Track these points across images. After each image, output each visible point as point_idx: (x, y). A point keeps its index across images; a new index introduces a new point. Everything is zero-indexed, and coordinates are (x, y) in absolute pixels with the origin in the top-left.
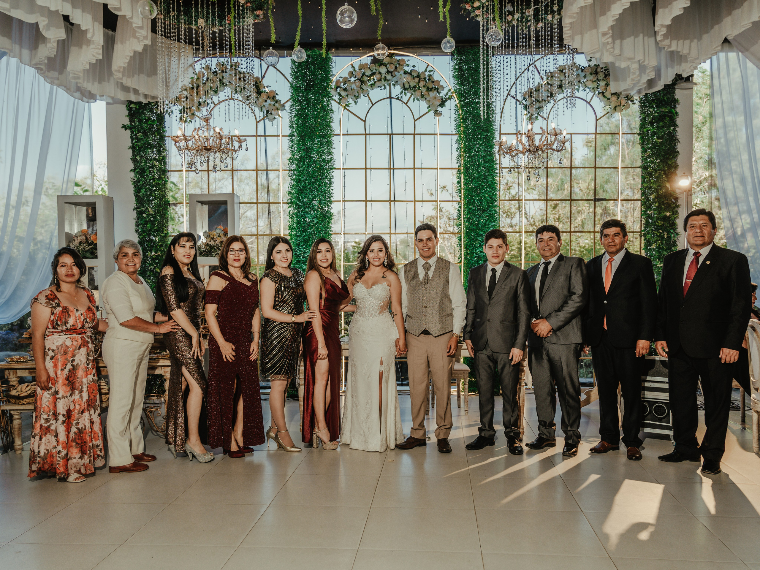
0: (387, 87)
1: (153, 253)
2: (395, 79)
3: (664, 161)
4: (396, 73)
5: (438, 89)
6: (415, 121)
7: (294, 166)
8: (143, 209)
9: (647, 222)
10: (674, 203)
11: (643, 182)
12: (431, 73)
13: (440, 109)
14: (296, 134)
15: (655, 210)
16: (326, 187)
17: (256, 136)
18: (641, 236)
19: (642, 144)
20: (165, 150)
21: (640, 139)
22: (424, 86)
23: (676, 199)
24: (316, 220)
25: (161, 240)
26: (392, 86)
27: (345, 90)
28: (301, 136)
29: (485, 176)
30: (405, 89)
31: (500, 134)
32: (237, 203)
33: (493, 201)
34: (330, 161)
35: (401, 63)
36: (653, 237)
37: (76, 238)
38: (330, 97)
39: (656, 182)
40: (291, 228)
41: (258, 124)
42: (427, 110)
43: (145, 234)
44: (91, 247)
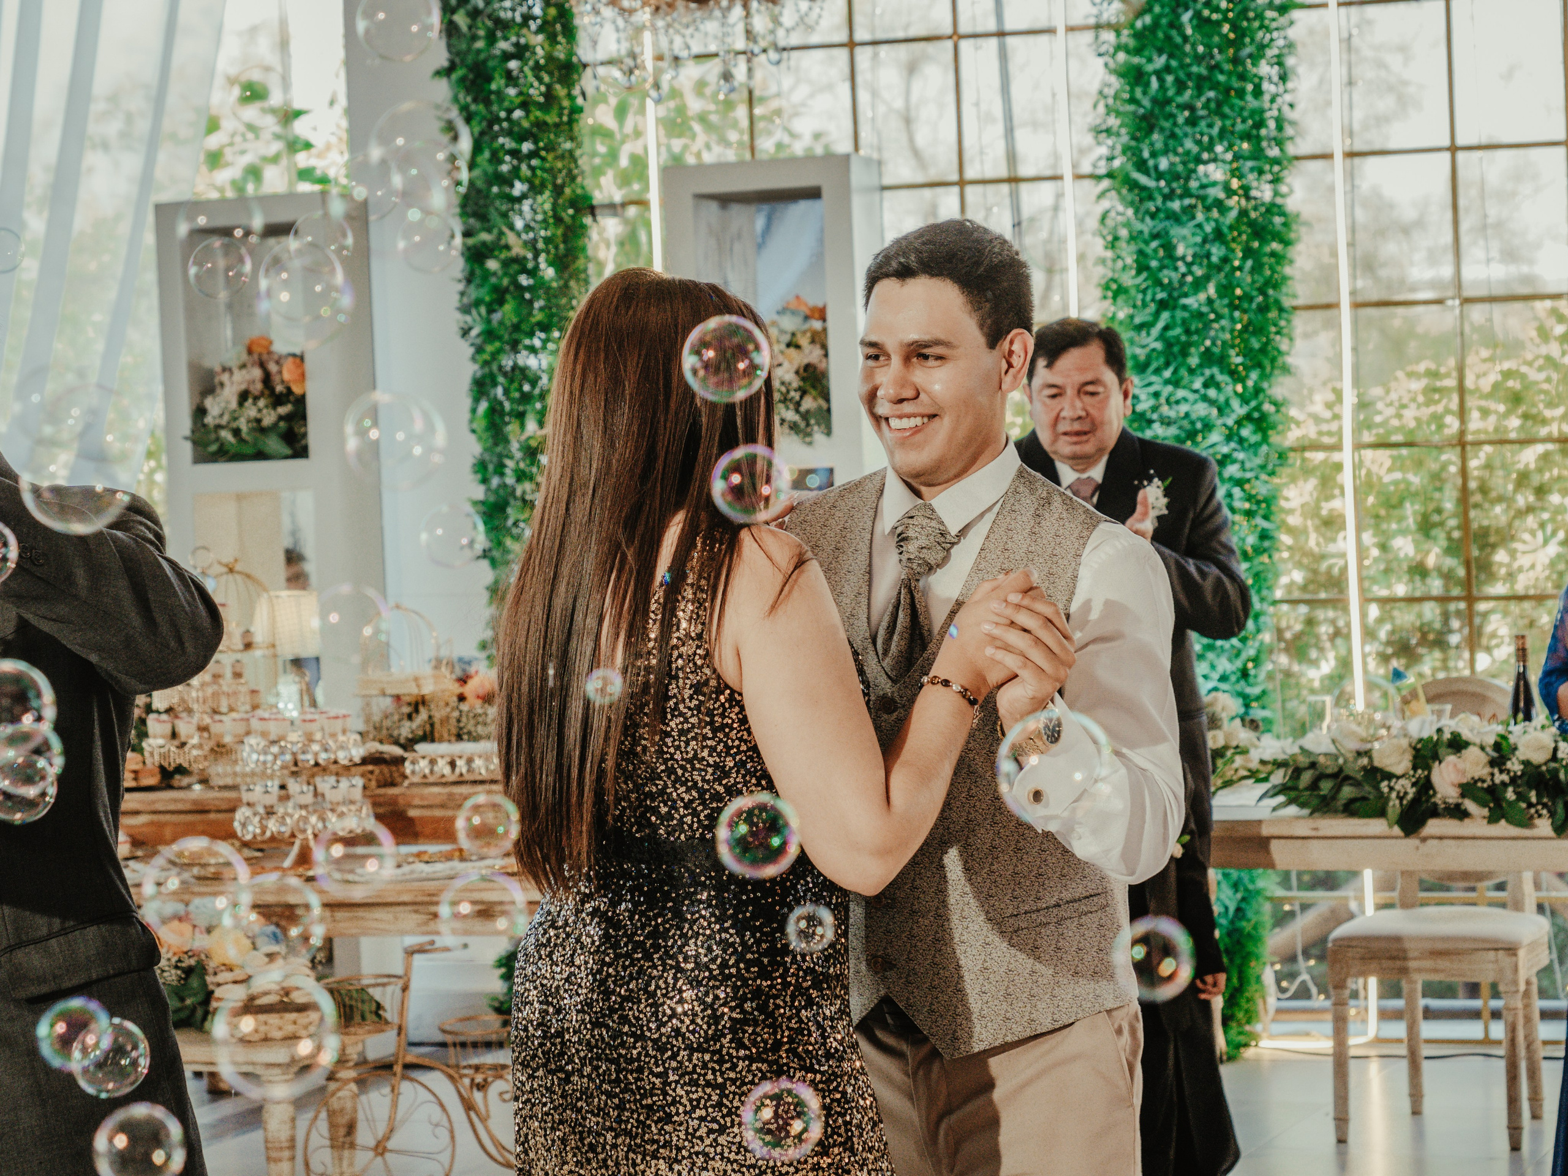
1: (532, 426)
8: (484, 236)
16: (1258, 92)
24: (1217, 252)
32: (869, 190)
37: (225, 377)
40: (1112, 288)
43: (497, 344)
44: (283, 410)
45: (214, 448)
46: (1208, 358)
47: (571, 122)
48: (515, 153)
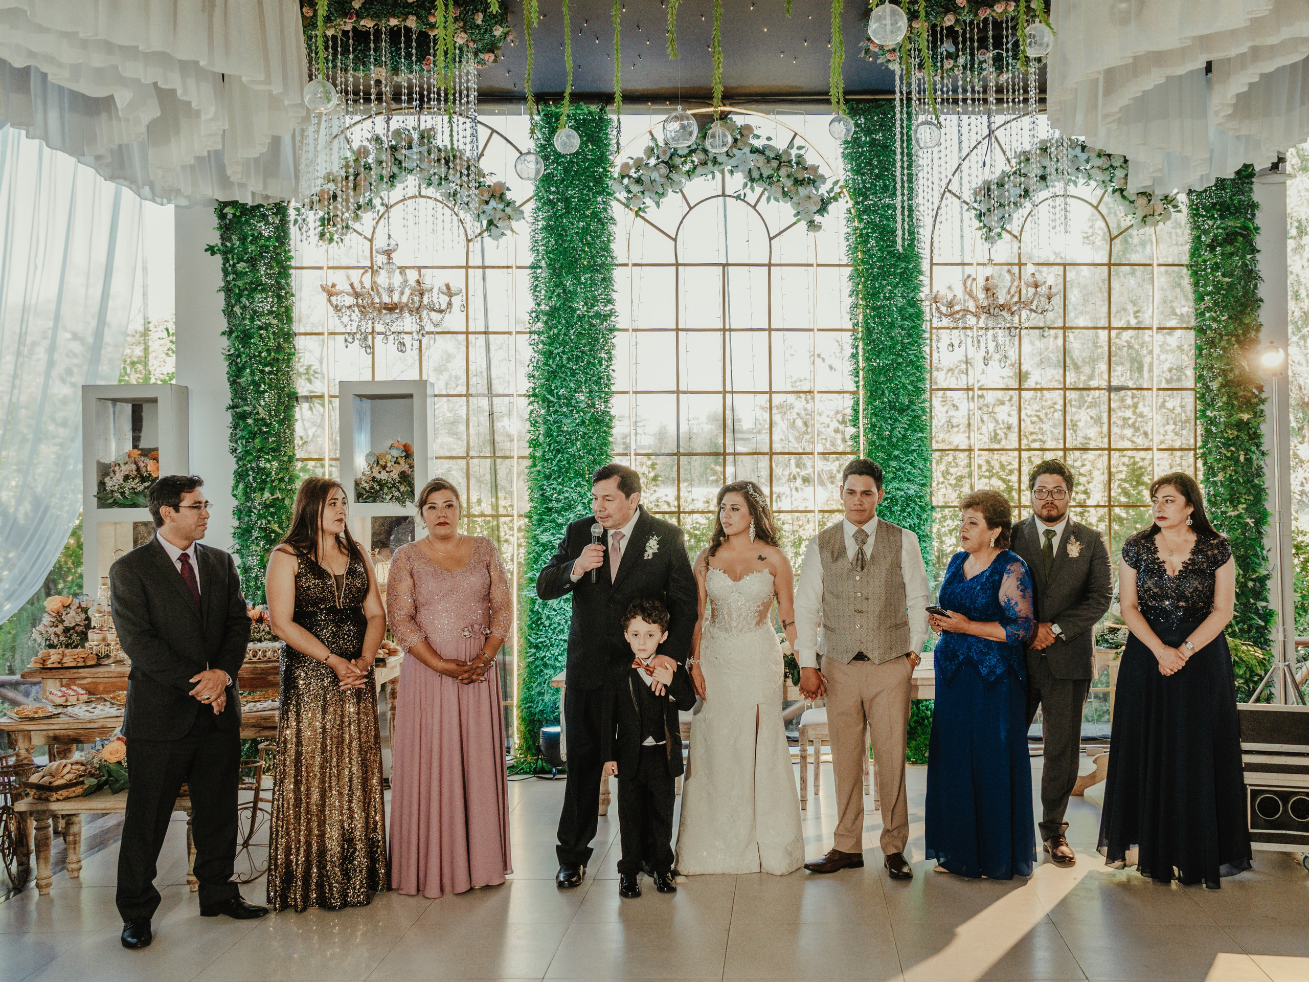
0: (718, 175)
1: (266, 494)
2: (733, 162)
3: (1237, 317)
4: (735, 151)
5: (814, 182)
6: (771, 239)
7: (539, 324)
8: (246, 408)
9: (1208, 431)
10: (1256, 396)
11: (1199, 355)
12: (802, 152)
13: (817, 218)
14: (543, 264)
15: (1221, 409)
16: (601, 365)
17: (467, 267)
18: (1196, 459)
19: (1196, 284)
20: (290, 294)
21: (1191, 276)
22: (788, 176)
23: (1261, 389)
24: (582, 429)
25: (281, 469)
26: (727, 175)
27: (638, 181)
28: (554, 269)
29: (902, 344)
30: (752, 180)
31: (932, 264)
32: (431, 397)
33: (919, 391)
34: (610, 316)
35: (745, 132)
36: (1219, 461)
37: (115, 468)
38: (609, 194)
39: (1221, 356)
40: (534, 444)
41: (471, 244)
42: (795, 219)
43: (250, 457)
45: (111, 501)
46: (578, 474)
47: (289, 360)
48: (262, 371)
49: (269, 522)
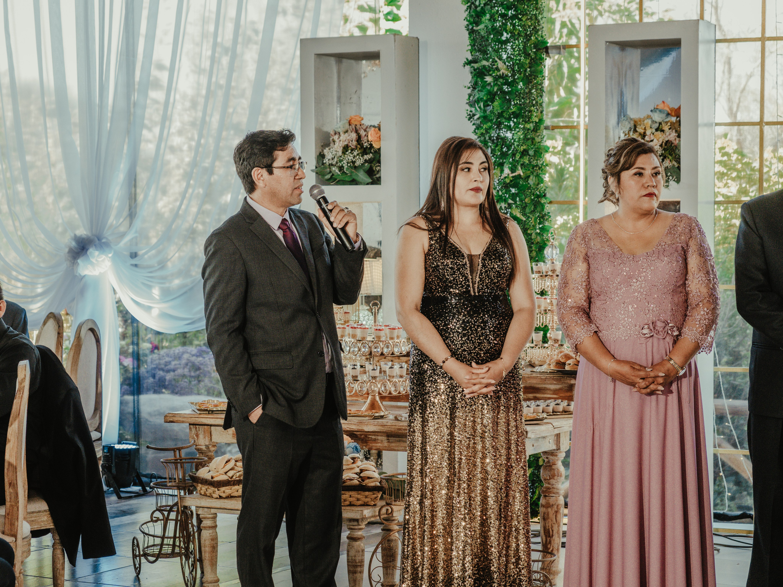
1: (507, 171)
8: (485, 63)
25: (526, 139)
32: (708, 42)
37: (336, 137)
43: (489, 124)
44: (367, 157)
45: (328, 176)
49: (510, 206)
